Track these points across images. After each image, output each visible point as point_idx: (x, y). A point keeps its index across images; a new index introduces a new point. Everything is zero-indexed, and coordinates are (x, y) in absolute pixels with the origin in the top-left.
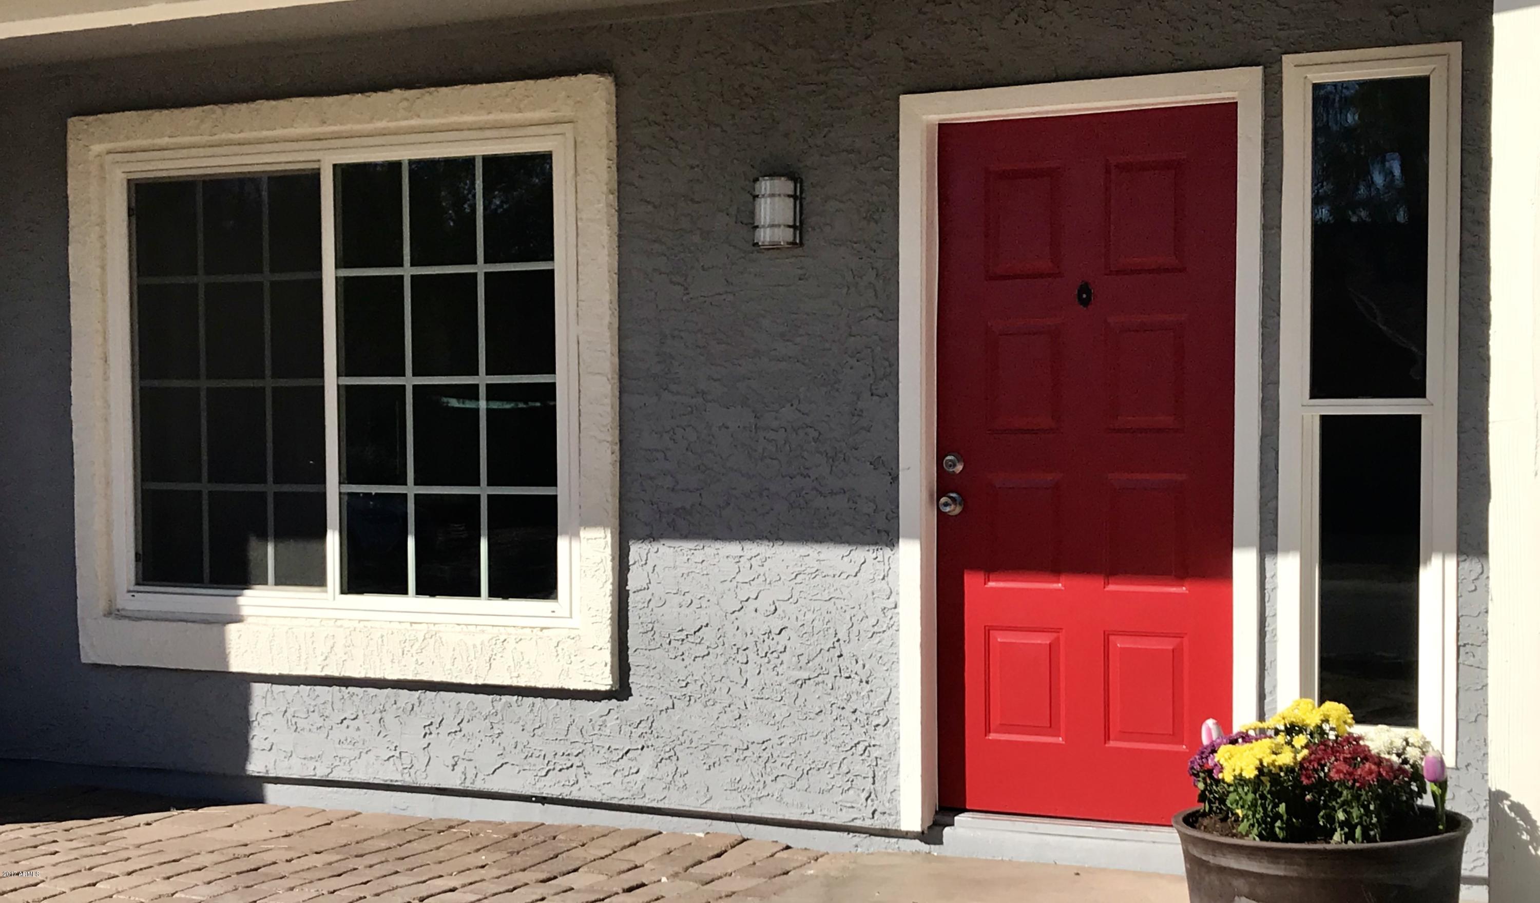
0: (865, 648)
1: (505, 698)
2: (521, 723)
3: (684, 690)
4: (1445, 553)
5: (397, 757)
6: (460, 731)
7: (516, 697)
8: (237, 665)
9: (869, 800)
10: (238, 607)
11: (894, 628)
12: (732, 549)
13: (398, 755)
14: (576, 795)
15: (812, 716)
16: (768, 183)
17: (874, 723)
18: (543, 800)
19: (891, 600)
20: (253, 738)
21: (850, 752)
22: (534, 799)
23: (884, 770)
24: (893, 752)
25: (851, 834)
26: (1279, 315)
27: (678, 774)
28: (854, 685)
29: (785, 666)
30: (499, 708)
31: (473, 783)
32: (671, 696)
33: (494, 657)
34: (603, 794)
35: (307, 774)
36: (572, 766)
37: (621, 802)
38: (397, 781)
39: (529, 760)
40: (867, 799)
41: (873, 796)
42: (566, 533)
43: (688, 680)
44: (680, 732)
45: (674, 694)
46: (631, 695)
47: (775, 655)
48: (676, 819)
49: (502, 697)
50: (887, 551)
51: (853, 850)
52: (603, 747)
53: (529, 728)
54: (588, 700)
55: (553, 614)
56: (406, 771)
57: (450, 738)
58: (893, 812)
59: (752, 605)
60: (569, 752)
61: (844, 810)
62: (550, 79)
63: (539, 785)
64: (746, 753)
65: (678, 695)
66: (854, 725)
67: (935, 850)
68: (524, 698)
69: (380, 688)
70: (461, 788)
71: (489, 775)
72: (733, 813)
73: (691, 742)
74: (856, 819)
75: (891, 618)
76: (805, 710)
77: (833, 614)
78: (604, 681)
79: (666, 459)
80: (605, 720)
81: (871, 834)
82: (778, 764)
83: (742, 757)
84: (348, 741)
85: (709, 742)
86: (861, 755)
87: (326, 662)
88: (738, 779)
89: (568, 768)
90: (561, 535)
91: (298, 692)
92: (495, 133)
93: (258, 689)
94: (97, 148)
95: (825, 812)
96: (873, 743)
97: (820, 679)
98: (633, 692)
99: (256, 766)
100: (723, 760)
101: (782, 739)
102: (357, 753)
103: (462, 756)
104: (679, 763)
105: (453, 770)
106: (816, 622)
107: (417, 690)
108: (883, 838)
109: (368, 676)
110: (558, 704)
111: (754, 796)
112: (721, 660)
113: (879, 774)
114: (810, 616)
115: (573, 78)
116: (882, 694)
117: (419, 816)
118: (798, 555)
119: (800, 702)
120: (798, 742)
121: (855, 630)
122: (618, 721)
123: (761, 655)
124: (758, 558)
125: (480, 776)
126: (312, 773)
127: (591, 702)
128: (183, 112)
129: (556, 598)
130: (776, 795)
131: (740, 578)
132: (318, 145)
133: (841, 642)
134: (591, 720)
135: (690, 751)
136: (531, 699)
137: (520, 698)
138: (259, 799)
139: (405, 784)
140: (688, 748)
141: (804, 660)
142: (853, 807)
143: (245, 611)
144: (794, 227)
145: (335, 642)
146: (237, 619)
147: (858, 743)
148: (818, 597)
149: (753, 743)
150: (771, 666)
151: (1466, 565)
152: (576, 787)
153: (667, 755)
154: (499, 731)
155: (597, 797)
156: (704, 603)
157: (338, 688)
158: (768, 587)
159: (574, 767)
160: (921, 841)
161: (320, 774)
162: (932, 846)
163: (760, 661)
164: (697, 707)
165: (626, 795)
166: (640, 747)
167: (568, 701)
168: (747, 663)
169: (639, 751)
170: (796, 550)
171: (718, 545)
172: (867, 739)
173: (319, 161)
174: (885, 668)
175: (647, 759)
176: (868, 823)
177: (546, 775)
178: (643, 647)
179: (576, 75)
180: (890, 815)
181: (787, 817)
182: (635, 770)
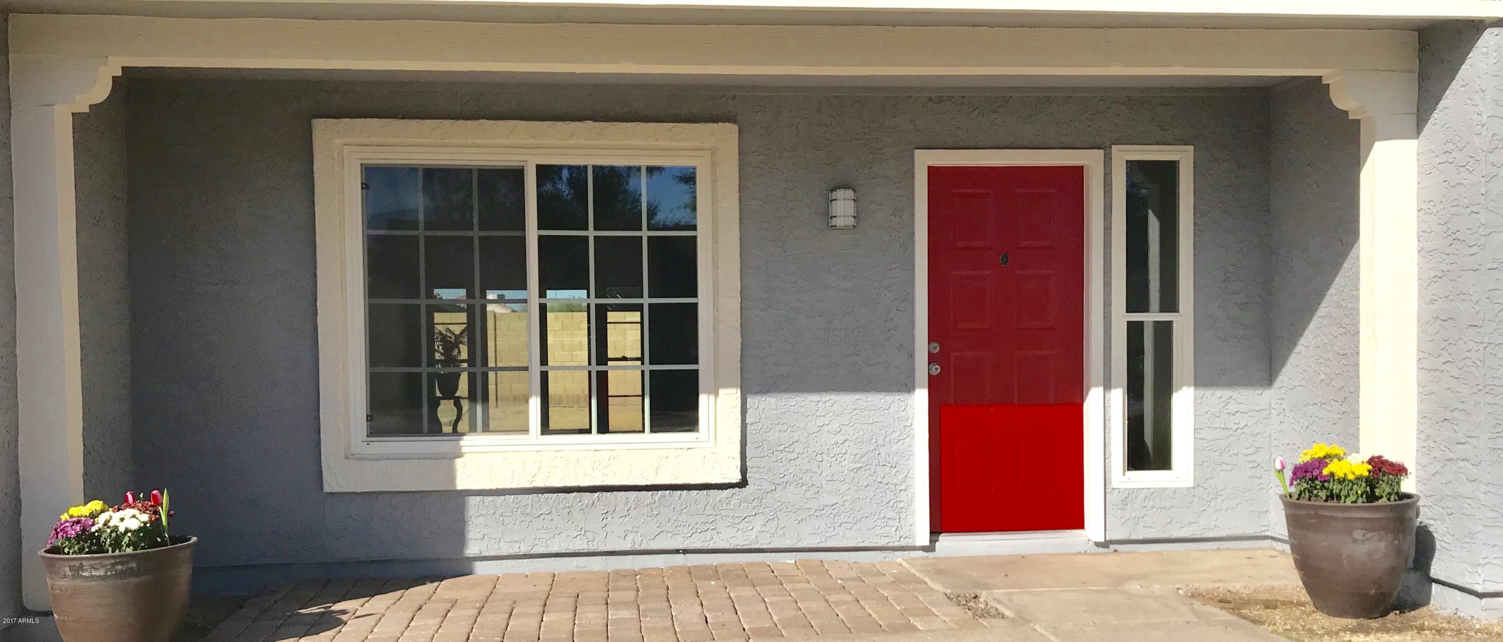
0: (894, 449)
1: (660, 493)
2: (672, 507)
3: (783, 480)
4: (1189, 386)
5: (583, 535)
6: (629, 515)
7: (668, 492)
8: (462, 484)
9: (897, 531)
10: (460, 447)
11: (911, 436)
12: (815, 397)
13: (583, 533)
14: (712, 546)
15: (862, 488)
16: (842, 192)
17: (899, 489)
18: (685, 551)
19: (908, 421)
20: (468, 533)
21: (886, 506)
22: (681, 551)
23: (905, 514)
24: (910, 503)
25: (882, 552)
26: (1111, 271)
27: (779, 528)
28: (887, 469)
29: (846, 462)
30: (657, 499)
31: (640, 545)
32: (774, 483)
33: (660, 467)
34: (731, 544)
35: (515, 550)
36: (708, 529)
37: (742, 547)
38: (583, 550)
39: (678, 528)
40: (896, 531)
41: (899, 529)
42: (705, 392)
43: (786, 473)
44: (780, 503)
45: (776, 482)
46: (748, 484)
47: (840, 455)
48: (773, 554)
49: (659, 492)
50: (907, 396)
51: (883, 560)
52: (729, 516)
53: (678, 508)
54: (718, 490)
55: (697, 440)
56: (590, 543)
57: (621, 520)
58: (912, 537)
59: (826, 429)
60: (706, 521)
61: (882, 538)
62: (700, 124)
63: (686, 542)
64: (822, 512)
65: (779, 482)
66: (887, 491)
67: (931, 555)
68: (674, 492)
69: (568, 493)
70: (631, 549)
71: (651, 540)
72: (815, 546)
73: (787, 508)
74: (890, 542)
75: (909, 432)
76: (858, 485)
77: (875, 431)
78: (736, 477)
79: (771, 347)
80: (730, 501)
81: (894, 550)
82: (842, 516)
83: (819, 514)
84: (545, 528)
85: (799, 507)
86: (892, 507)
87: (534, 479)
88: (817, 527)
89: (705, 531)
90: (702, 394)
91: (504, 500)
92: (659, 153)
93: (473, 501)
94: (338, 142)
95: (870, 540)
96: (898, 500)
97: (867, 467)
98: (749, 483)
99: (472, 550)
100: (807, 517)
101: (845, 503)
102: (552, 535)
103: (631, 530)
104: (780, 522)
105: (625, 539)
106: (865, 436)
107: (597, 492)
108: (901, 552)
109: (566, 485)
110: (697, 493)
111: (828, 535)
112: (806, 460)
113: (903, 516)
114: (861, 433)
115: (715, 124)
116: (904, 473)
117: (595, 570)
118: (854, 399)
119: (856, 481)
120: (854, 503)
121: (887, 439)
122: (739, 501)
123: (831, 456)
124: (830, 402)
125: (645, 541)
126: (517, 551)
127: (720, 491)
128: (417, 123)
129: (697, 431)
130: (841, 534)
131: (817, 414)
132: (527, 151)
133: (879, 446)
134: (720, 501)
135: (787, 514)
136: (679, 492)
137: (672, 491)
138: (469, 573)
139: (590, 551)
140: (785, 512)
141: (858, 457)
142: (888, 536)
143: (464, 450)
144: (854, 217)
145: (541, 466)
146: (460, 455)
147: (890, 501)
148: (866, 422)
149: (827, 506)
150: (838, 462)
151: (1198, 392)
152: (713, 541)
153: (772, 517)
154: (657, 512)
155: (727, 546)
156: (795, 429)
157: (536, 495)
158: (836, 418)
159: (710, 530)
160: (923, 551)
161: (523, 550)
162: (929, 553)
163: (830, 460)
164: (791, 489)
165: (746, 543)
166: (754, 514)
167: (705, 491)
168: (822, 461)
169: (753, 517)
170: (853, 396)
171: (805, 395)
172: (895, 498)
173: (526, 161)
174: (905, 459)
175: (758, 522)
176: (897, 544)
177: (691, 536)
178: (756, 456)
179: (718, 123)
180: (910, 538)
181: (848, 545)
182: (751, 528)
